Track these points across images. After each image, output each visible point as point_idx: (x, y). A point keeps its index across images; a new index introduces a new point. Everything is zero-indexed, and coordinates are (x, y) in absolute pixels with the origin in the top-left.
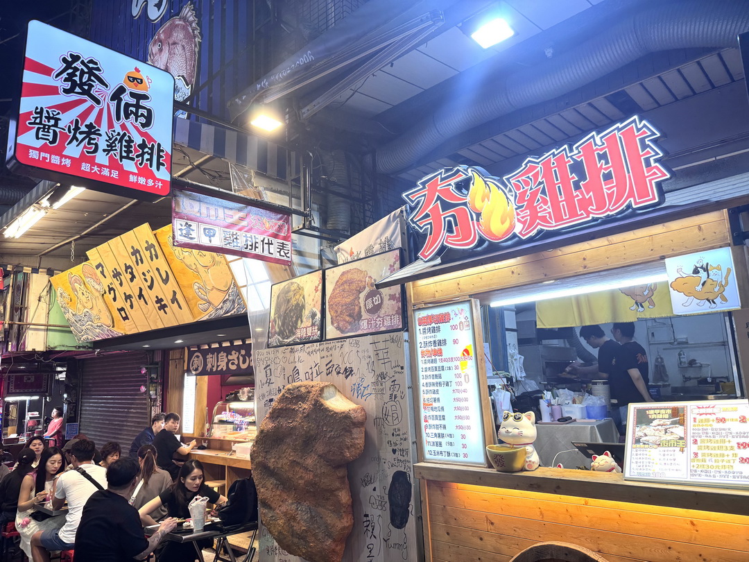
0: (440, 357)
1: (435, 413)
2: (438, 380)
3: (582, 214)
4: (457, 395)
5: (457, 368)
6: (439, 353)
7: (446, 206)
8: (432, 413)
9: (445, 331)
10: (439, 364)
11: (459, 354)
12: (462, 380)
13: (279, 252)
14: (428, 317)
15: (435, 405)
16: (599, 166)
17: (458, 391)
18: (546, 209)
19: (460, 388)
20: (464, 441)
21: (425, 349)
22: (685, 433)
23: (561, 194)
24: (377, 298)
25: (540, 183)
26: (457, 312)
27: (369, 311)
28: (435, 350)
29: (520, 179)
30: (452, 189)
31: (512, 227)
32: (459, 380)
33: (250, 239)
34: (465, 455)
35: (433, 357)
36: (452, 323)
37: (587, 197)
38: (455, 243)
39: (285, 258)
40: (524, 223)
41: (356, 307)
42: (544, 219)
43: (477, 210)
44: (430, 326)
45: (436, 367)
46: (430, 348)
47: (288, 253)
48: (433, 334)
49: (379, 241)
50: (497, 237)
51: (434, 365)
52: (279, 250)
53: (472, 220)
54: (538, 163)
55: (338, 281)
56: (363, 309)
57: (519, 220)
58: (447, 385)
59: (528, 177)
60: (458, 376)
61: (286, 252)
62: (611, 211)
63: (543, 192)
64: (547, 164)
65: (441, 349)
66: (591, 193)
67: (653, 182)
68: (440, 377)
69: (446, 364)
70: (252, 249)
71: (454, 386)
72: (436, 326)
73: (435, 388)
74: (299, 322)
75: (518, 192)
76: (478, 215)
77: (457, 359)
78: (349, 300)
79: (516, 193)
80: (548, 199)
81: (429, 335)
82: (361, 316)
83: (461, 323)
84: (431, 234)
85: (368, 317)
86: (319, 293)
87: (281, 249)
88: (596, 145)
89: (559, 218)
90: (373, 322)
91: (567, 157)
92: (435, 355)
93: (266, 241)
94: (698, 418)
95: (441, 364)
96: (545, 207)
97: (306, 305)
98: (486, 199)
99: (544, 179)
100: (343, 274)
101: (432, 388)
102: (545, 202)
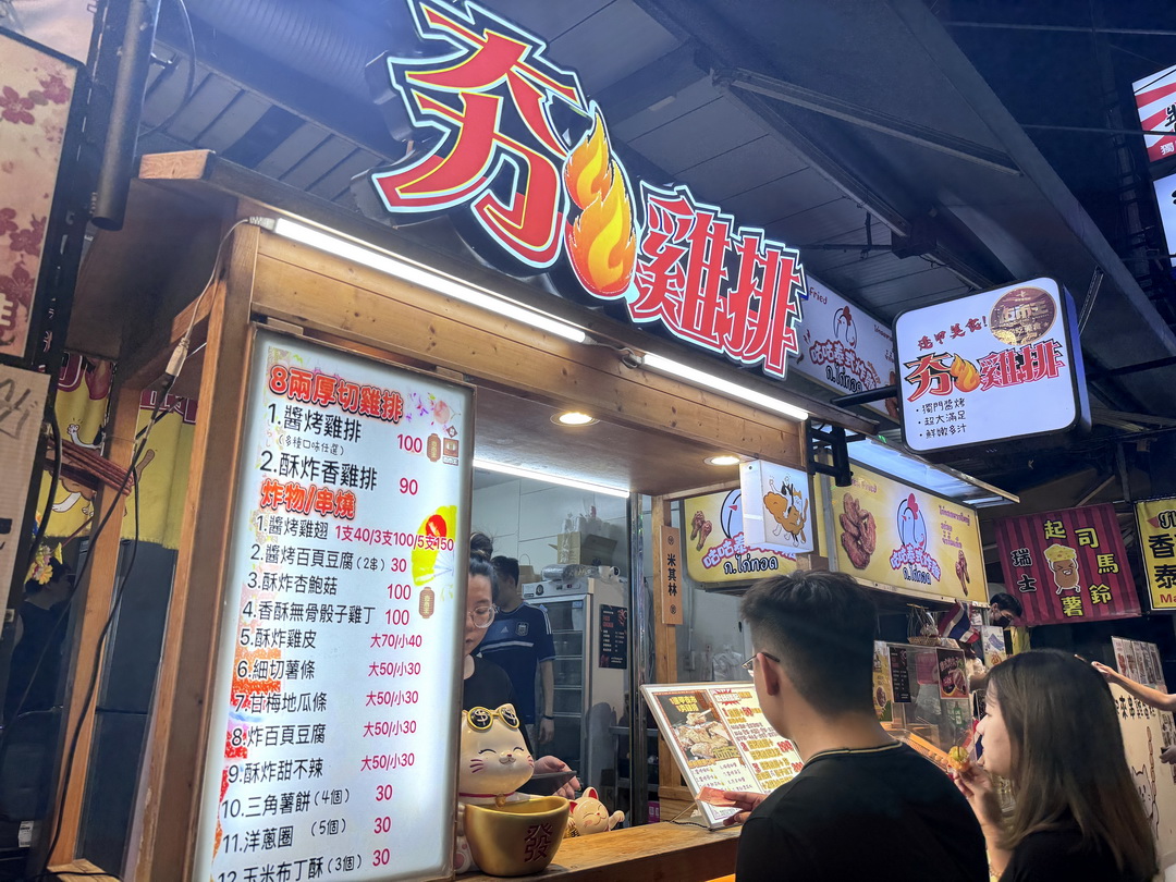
0: (344, 523)
1: (281, 718)
2: (321, 599)
3: (714, 338)
4: (385, 654)
5: (399, 565)
6: (346, 508)
8: (269, 718)
9: (373, 444)
10: (333, 542)
11: (416, 526)
12: (413, 605)
14: (318, 377)
15: (288, 687)
16: (752, 282)
17: (392, 641)
18: (677, 295)
19: (398, 630)
20: (385, 808)
21: (283, 480)
23: (703, 286)
25: (684, 244)
26: (427, 406)
28: (326, 493)
29: (662, 208)
30: (544, 103)
31: (621, 285)
32: (401, 605)
34: (381, 857)
35: (314, 517)
36: (404, 427)
37: (728, 317)
38: (500, 230)
40: (643, 292)
42: (669, 306)
44: (323, 412)
45: (319, 552)
46: (305, 483)
48: (330, 440)
51: (312, 543)
53: (561, 209)
54: (695, 208)
57: (636, 281)
58: (355, 616)
59: (674, 217)
60: (402, 592)
62: (745, 358)
63: (684, 261)
64: (703, 220)
65: (350, 497)
66: (733, 315)
67: (787, 349)
68: (331, 588)
69: (358, 548)
71: (380, 624)
72: (344, 417)
73: (303, 625)
75: (651, 229)
76: (576, 211)
77: (404, 539)
79: (647, 227)
80: (686, 278)
81: (310, 434)
83: (433, 438)
84: (442, 153)
88: (759, 250)
89: (688, 324)
91: (729, 237)
92: (323, 510)
95: (342, 547)
96: (677, 289)
98: (600, 192)
99: (691, 241)
101: (287, 625)
102: (680, 280)
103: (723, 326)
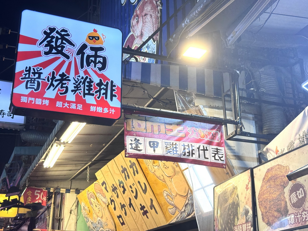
13: (214, 157)
24: (300, 192)
27: (295, 205)
33: (187, 147)
39: (220, 162)
41: (282, 202)
47: (222, 157)
49: (298, 136)
52: (213, 155)
55: (264, 178)
56: (289, 204)
61: (221, 156)
70: (189, 155)
74: (236, 219)
78: (275, 196)
82: (288, 212)
85: (294, 211)
86: (250, 191)
87: (215, 154)
90: (299, 216)
93: (202, 148)
97: (241, 203)
100: (268, 171)
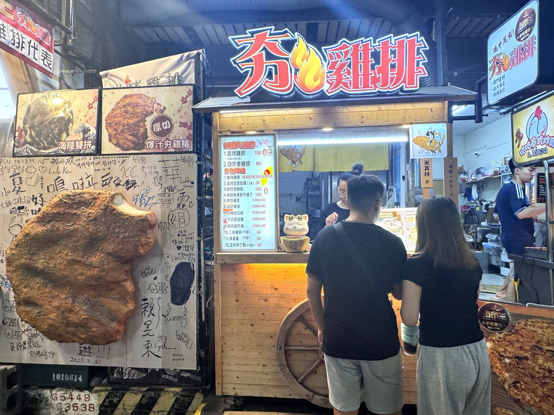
0: (243, 175)
1: (234, 216)
2: (240, 192)
3: (372, 87)
4: (256, 203)
5: (258, 183)
6: (243, 171)
7: (269, 57)
8: (231, 216)
9: (249, 155)
10: (241, 180)
11: (262, 173)
12: (262, 192)
13: (43, 60)
14: (234, 143)
15: (234, 210)
16: (390, 58)
17: (258, 200)
18: (348, 78)
19: (259, 198)
20: (259, 235)
21: (229, 168)
22: (402, 224)
23: (361, 70)
24: (166, 123)
25: (348, 59)
26: (262, 142)
27: (157, 134)
28: (238, 169)
29: (334, 52)
30: (278, 45)
31: (321, 85)
32: (259, 192)
33: (17, 36)
34: (259, 245)
35: (236, 174)
36: (256, 149)
37: (378, 76)
38: (272, 88)
39: (47, 68)
40: (331, 84)
41: (141, 129)
42: (345, 84)
43: (297, 66)
44: (236, 150)
45: (238, 182)
46: (234, 168)
48: (238, 157)
49: (167, 75)
50: (309, 90)
51: (237, 180)
52: (43, 58)
53: (291, 72)
54: (350, 44)
55: (119, 103)
56: (149, 131)
57: (328, 82)
58: (248, 195)
59: (341, 52)
60: (260, 189)
61: (49, 62)
62: (390, 89)
63: (349, 66)
64: (356, 47)
65: (244, 169)
66: (381, 74)
67: (418, 76)
68: (242, 189)
69: (247, 180)
70: (18, 47)
71: (254, 196)
72: (241, 150)
73: (237, 198)
74: (64, 135)
75: (331, 61)
76: (297, 70)
77: (258, 177)
78: (132, 122)
79: (329, 61)
80: (352, 71)
81: (233, 157)
82: (147, 137)
83: (265, 150)
84: (251, 76)
85: (155, 139)
86: (95, 111)
87: (45, 58)
88: (391, 43)
89: (356, 86)
90: (160, 143)
91: (371, 46)
92: (238, 173)
93: (32, 44)
94: (407, 216)
95: (243, 180)
96: (348, 76)
97: (75, 120)
98: (305, 60)
99: (351, 57)
100: (126, 97)
101: (233, 198)
102: (349, 73)
103: (375, 81)
